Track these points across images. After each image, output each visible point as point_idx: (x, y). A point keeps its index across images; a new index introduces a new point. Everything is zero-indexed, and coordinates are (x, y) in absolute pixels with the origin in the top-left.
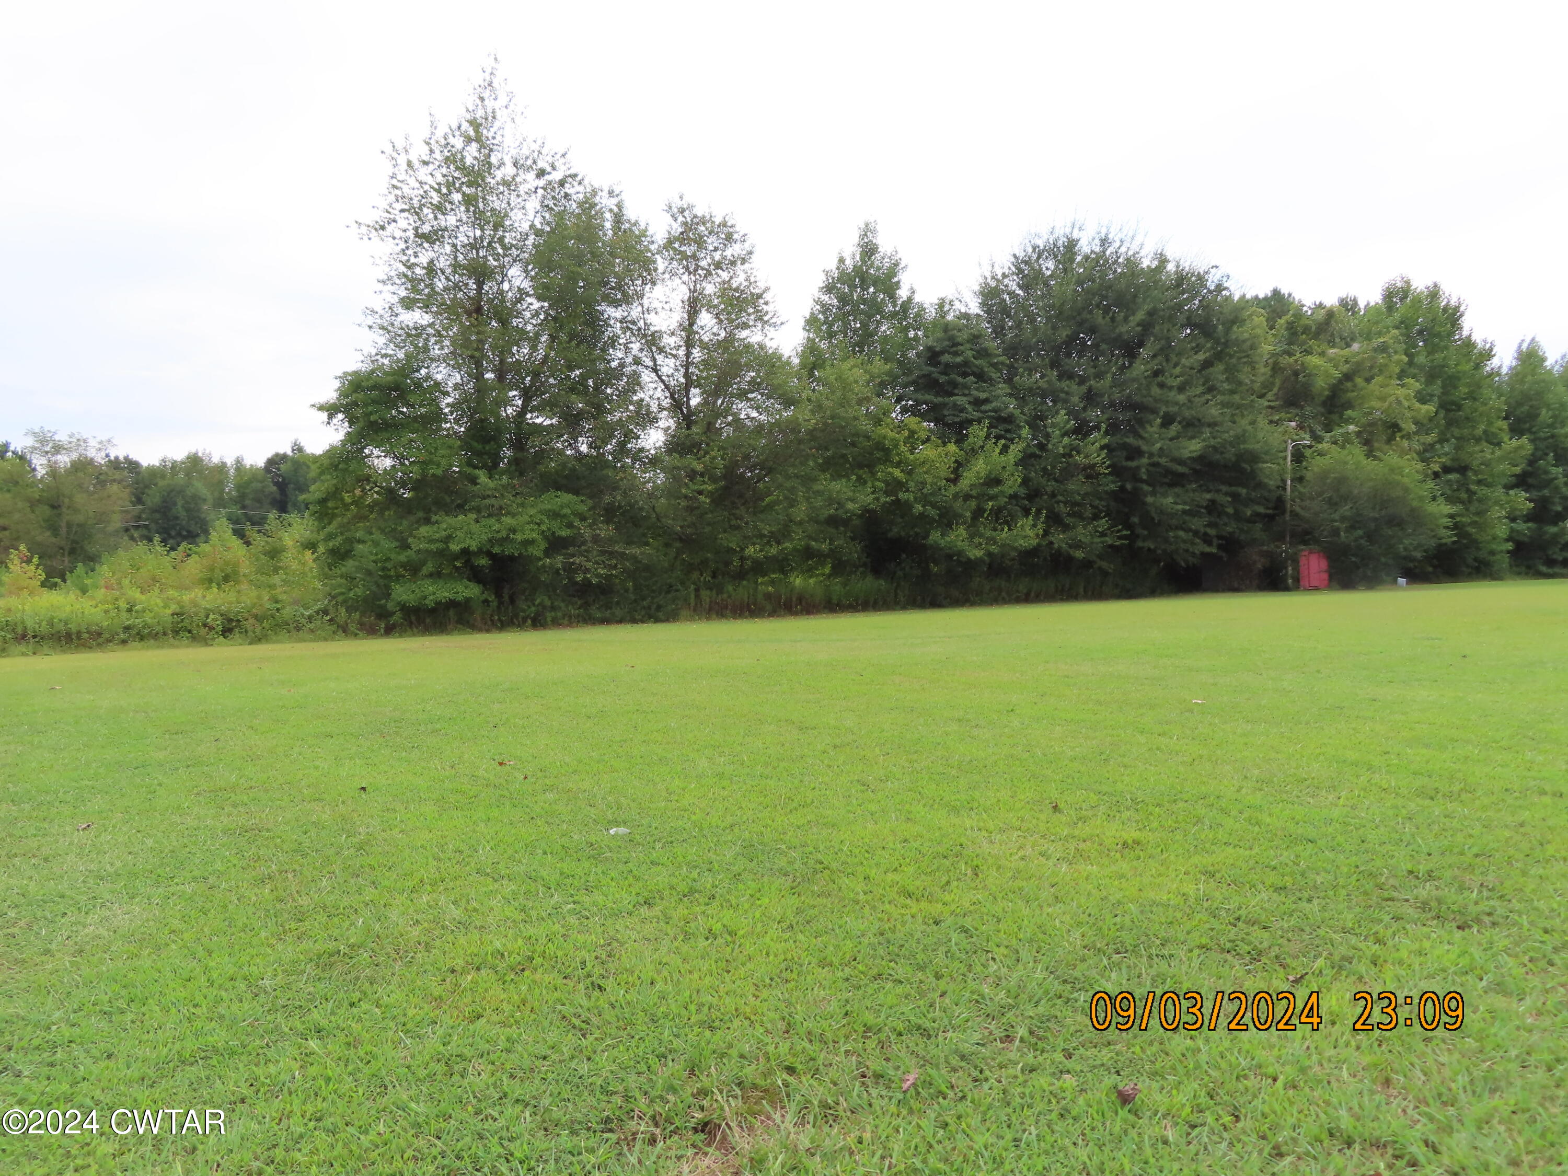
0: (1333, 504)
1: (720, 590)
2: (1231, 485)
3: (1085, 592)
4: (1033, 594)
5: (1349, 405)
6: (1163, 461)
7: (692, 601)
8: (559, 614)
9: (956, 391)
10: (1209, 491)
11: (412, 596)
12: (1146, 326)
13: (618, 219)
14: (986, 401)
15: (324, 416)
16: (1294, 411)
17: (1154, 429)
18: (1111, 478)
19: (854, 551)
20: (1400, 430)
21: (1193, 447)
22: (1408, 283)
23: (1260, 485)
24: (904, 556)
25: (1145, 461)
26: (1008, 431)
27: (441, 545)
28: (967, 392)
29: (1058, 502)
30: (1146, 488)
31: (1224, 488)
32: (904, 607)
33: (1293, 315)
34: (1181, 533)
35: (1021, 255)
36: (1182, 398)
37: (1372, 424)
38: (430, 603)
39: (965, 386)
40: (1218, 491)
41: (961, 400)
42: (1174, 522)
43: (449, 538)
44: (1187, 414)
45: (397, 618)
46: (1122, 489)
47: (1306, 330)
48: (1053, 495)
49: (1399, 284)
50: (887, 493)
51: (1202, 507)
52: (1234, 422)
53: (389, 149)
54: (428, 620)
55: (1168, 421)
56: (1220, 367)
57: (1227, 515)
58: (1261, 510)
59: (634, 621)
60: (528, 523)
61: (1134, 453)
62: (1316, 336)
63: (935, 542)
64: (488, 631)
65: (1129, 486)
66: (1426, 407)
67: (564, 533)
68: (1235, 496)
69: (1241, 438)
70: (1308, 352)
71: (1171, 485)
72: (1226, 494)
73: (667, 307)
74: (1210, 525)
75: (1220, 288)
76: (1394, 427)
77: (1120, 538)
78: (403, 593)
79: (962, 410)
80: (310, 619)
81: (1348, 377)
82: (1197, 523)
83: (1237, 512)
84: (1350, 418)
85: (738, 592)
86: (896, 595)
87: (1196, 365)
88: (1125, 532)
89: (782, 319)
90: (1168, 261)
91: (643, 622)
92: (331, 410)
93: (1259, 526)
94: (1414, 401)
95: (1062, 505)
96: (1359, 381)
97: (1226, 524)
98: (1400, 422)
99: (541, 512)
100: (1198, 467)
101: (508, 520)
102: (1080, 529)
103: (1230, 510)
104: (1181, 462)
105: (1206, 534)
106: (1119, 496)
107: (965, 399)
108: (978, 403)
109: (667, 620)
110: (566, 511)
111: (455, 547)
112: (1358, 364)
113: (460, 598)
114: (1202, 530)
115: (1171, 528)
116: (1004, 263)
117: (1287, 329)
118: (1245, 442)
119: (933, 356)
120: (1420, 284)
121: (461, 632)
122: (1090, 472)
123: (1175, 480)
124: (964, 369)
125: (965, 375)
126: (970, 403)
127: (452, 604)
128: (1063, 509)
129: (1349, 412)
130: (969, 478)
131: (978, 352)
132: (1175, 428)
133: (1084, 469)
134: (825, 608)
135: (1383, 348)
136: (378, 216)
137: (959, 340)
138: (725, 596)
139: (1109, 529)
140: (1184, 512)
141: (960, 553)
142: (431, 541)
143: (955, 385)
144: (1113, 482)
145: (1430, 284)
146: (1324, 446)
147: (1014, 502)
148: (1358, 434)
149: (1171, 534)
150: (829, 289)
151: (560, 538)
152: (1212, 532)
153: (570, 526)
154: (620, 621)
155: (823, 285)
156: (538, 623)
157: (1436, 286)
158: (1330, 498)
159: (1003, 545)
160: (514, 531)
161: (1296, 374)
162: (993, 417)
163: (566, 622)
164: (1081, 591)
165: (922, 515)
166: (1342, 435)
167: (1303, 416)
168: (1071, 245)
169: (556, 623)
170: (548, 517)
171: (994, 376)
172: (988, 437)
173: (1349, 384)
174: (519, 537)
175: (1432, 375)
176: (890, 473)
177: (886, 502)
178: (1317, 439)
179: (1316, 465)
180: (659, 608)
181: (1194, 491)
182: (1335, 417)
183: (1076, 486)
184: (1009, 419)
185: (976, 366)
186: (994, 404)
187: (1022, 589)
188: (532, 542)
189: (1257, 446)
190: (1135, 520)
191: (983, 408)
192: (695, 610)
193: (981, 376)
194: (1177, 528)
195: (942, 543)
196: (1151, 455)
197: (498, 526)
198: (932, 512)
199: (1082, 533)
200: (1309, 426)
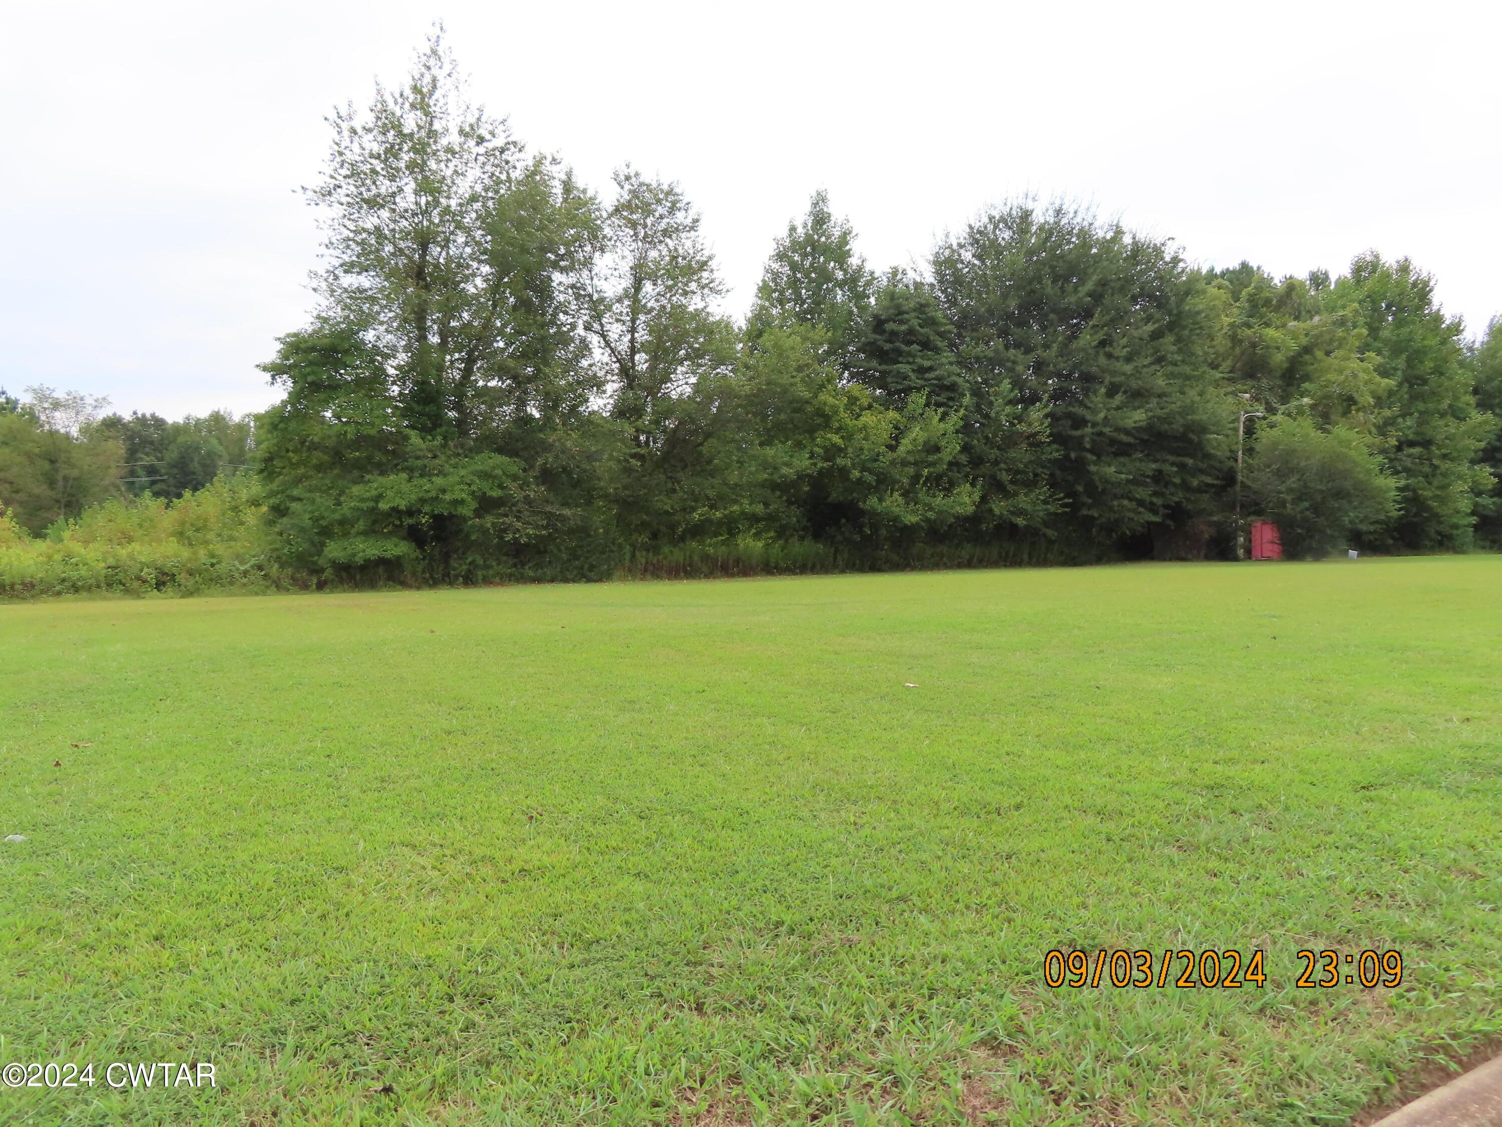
0: (1281, 475)
1: (656, 550)
2: (1178, 455)
3: (1030, 556)
4: (975, 559)
5: (1306, 378)
6: (1107, 430)
7: (627, 562)
8: (491, 572)
9: (900, 359)
10: (1155, 461)
11: (341, 554)
12: (1097, 297)
13: (568, 187)
14: (931, 369)
15: (267, 376)
16: (1250, 382)
17: (1099, 399)
18: (1055, 446)
19: (794, 516)
20: (1355, 403)
21: (1137, 417)
22: (1377, 257)
23: (1207, 456)
24: (843, 520)
25: (1088, 430)
26: (951, 399)
27: (371, 504)
28: (911, 360)
29: (1000, 470)
30: (1090, 457)
31: (1171, 458)
32: (843, 571)
33: (1255, 288)
34: (1126, 502)
35: (977, 225)
36: (1128, 368)
37: (1327, 397)
38: (359, 560)
39: (909, 354)
40: (1164, 461)
41: (904, 368)
42: (1118, 491)
43: (379, 497)
44: (1134, 384)
45: (328, 574)
46: (1067, 457)
47: (1267, 302)
48: (996, 463)
49: (1368, 259)
50: (826, 459)
51: (1148, 476)
52: (1183, 393)
53: (333, 116)
54: (358, 577)
55: (1112, 391)
56: (1170, 338)
57: (1174, 484)
58: (1209, 480)
59: (566, 580)
60: (459, 483)
61: (1079, 422)
62: (1277, 309)
63: (872, 507)
64: (418, 588)
65: (1073, 455)
66: (1387, 380)
67: (496, 493)
68: (1182, 467)
69: (1190, 409)
70: (1267, 325)
71: (1116, 455)
72: (1173, 464)
73: (616, 273)
74: (1155, 494)
75: (1176, 260)
76: (1349, 401)
77: (1065, 505)
78: (334, 550)
79: (906, 378)
80: (245, 573)
81: (1307, 350)
82: (1142, 493)
83: (1184, 481)
84: (1307, 390)
85: (675, 555)
86: (835, 558)
87: (1146, 336)
88: (1067, 500)
89: (728, 286)
90: (1123, 233)
91: (574, 581)
92: (276, 370)
93: (1206, 497)
94: (1375, 374)
95: (1004, 473)
96: (1319, 354)
97: (1172, 494)
98: (1355, 395)
99: (473, 473)
100: (1146, 437)
101: (439, 481)
102: (1022, 497)
103: (1177, 480)
104: (1127, 432)
105: (1152, 503)
106: (1063, 464)
107: (908, 367)
108: (921, 371)
109: (600, 580)
110: (499, 472)
111: (383, 506)
112: (1317, 337)
113: (388, 555)
114: (1148, 499)
115: (1116, 497)
116: (958, 233)
117: (1249, 301)
118: (1194, 413)
119: (879, 324)
120: (1390, 259)
121: (391, 589)
122: (1032, 440)
123: (1122, 450)
124: (910, 337)
125: (909, 343)
126: (913, 371)
127: (382, 562)
128: (1005, 477)
129: (1306, 385)
130: (906, 444)
131: (924, 320)
132: (1119, 399)
133: (1028, 438)
134: (762, 570)
135: (1342, 322)
136: (321, 181)
137: (905, 308)
138: (661, 557)
139: (1051, 496)
140: (1128, 481)
141: (896, 519)
142: (363, 500)
143: (900, 353)
144: (1057, 451)
145: (1401, 258)
146: (1278, 418)
147: (955, 469)
148: (1313, 407)
149: (1115, 503)
150: (781, 256)
151: (491, 498)
152: (1158, 501)
153: (501, 487)
154: (552, 580)
155: (773, 253)
156: (469, 581)
157: (1406, 260)
158: (1278, 470)
159: (940, 512)
160: (444, 491)
161: (1254, 345)
162: (936, 385)
163: (497, 580)
164: (1026, 557)
165: (860, 481)
166: (1297, 407)
167: (1259, 388)
168: (1026, 215)
169: (487, 582)
170: (479, 477)
171: (939, 344)
172: (927, 405)
173: (1307, 357)
174: (448, 497)
175: (1397, 349)
176: (829, 439)
177: (823, 468)
178: (1271, 410)
179: (1265, 436)
180: (592, 568)
181: (1141, 460)
182: (1291, 389)
183: (1021, 454)
184: (953, 387)
185: (921, 334)
186: (937, 373)
187: (965, 554)
188: (463, 502)
189: (1204, 418)
190: (1080, 488)
191: (927, 375)
192: (630, 571)
193: (926, 345)
194: (1122, 497)
195: (879, 509)
196: (1094, 425)
197: (428, 486)
198: (870, 478)
199: (1024, 500)
200: (1265, 398)
